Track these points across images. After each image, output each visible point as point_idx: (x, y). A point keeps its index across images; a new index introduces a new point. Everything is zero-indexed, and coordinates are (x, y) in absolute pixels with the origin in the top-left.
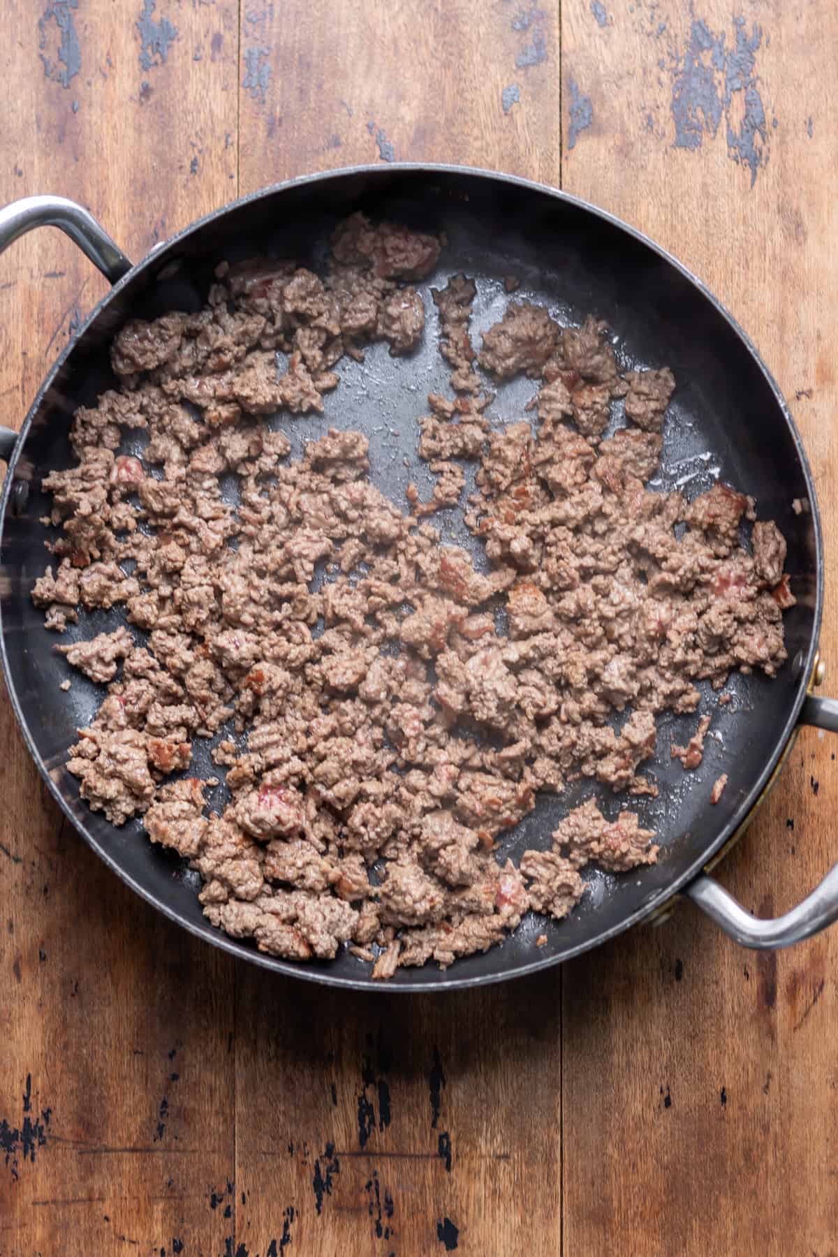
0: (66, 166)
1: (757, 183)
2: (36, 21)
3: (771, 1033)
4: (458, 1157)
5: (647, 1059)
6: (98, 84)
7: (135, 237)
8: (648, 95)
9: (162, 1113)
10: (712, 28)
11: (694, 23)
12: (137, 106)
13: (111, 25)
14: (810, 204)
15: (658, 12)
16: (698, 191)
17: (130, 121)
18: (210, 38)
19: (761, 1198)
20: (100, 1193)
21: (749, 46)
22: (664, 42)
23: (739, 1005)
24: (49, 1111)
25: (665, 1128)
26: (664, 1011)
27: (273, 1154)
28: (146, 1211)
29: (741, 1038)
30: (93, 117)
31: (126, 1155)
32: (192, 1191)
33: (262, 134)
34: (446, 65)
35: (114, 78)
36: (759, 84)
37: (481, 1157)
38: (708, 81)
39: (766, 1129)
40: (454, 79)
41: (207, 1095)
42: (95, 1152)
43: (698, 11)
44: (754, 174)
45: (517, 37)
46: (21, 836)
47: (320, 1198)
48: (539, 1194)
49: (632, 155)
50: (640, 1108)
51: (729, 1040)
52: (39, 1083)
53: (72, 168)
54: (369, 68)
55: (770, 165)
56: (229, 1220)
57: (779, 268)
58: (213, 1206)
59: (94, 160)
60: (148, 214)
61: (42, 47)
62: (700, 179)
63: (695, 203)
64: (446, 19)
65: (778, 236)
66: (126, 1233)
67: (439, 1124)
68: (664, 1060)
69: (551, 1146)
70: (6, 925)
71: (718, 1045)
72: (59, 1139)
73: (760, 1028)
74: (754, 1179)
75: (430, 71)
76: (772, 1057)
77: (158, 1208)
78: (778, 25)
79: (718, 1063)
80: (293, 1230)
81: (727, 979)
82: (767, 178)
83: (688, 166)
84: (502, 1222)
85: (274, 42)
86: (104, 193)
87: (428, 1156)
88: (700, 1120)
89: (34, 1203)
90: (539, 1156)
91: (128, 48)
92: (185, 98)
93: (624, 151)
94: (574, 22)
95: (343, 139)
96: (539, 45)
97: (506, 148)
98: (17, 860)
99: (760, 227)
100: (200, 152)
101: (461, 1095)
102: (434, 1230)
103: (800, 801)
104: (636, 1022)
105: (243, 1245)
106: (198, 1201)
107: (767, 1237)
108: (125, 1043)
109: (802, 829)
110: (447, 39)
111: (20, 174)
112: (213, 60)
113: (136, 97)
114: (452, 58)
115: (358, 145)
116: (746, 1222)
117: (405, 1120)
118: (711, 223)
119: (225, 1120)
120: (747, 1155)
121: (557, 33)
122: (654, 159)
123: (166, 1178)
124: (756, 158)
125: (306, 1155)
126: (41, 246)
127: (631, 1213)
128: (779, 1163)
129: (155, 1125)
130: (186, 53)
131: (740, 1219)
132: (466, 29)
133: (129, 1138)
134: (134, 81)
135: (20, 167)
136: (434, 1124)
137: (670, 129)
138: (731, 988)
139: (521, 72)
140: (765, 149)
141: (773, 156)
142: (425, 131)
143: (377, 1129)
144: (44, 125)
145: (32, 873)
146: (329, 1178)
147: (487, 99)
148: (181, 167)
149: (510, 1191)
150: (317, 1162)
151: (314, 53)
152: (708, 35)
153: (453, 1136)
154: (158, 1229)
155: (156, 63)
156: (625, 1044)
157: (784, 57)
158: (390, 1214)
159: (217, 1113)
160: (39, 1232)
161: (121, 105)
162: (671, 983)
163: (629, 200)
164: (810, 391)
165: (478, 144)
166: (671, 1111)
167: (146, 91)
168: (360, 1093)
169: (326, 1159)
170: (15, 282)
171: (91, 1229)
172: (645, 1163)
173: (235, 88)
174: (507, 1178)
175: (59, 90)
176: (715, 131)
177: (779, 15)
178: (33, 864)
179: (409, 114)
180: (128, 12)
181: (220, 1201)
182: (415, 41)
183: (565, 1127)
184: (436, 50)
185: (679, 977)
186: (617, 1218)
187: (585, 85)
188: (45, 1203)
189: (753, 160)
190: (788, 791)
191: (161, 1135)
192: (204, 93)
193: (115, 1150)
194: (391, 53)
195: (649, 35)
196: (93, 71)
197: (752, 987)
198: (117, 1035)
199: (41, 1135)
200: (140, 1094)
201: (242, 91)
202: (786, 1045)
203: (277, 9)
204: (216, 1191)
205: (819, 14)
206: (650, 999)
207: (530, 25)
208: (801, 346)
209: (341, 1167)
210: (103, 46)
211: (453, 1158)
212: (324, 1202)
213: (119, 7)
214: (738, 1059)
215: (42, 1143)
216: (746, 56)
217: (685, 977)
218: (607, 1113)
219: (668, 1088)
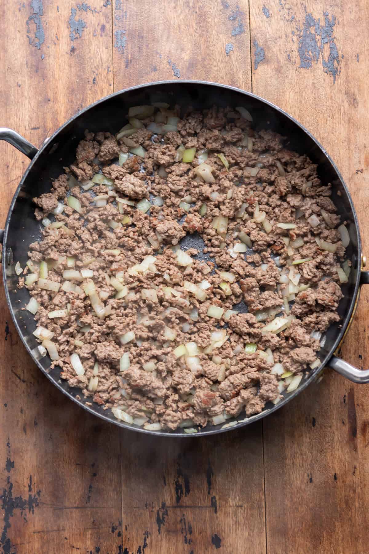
0: (39, 82)
1: (336, 82)
2: (25, 21)
3: (355, 449)
4: (220, 507)
5: (301, 461)
6: (52, 47)
7: (70, 111)
8: (288, 46)
9: (89, 491)
10: (314, 17)
11: (306, 15)
12: (69, 56)
13: (58, 23)
14: (359, 90)
15: (291, 11)
16: (311, 86)
17: (66, 62)
18: (100, 27)
19: (353, 522)
20: (63, 527)
21: (331, 24)
22: (294, 23)
23: (341, 436)
24: (40, 491)
25: (310, 492)
26: (308, 440)
27: (138, 508)
28: (83, 534)
29: (342, 451)
30: (51, 61)
31: (74, 510)
32: (103, 525)
33: (123, 66)
34: (201, 36)
35: (59, 45)
36: (335, 40)
37: (230, 507)
38: (313, 39)
39: (354, 491)
40: (205, 41)
41: (109, 483)
42: (60, 509)
43: (308, 10)
44: (335, 78)
45: (231, 23)
46: (25, 371)
47: (160, 527)
48: (256, 522)
49: (282, 71)
50: (299, 482)
51: (337, 452)
52: (35, 479)
53: (42, 83)
54: (168, 37)
55: (341, 74)
56: (120, 538)
57: (347, 118)
58: (113, 532)
59: (51, 79)
60: (75, 102)
61: (28, 32)
62: (311, 81)
63: (309, 91)
64: (201, 16)
65: (346, 104)
66: (75, 545)
67: (211, 493)
68: (309, 462)
69: (261, 501)
70: (19, 410)
71: (332, 455)
72: (44, 503)
73: (350, 446)
74: (350, 513)
75: (194, 38)
76: (356, 459)
77: (89, 533)
78: (342, 15)
79: (333, 463)
80: (148, 541)
81: (335, 425)
82: (340, 80)
83: (306, 75)
84: (240, 535)
85: (127, 28)
86: (56, 93)
87: (207, 507)
88: (325, 488)
89: (34, 533)
90: (255, 506)
91: (65, 32)
92: (90, 52)
93: (279, 70)
94: (256, 17)
95: (158, 68)
96: (241, 26)
97: (228, 70)
98: (24, 381)
99: (338, 100)
100: (97, 75)
101: (220, 479)
102: (210, 539)
103: (364, 347)
104: (296, 446)
105: (127, 549)
106: (106, 529)
107: (357, 539)
108: (73, 460)
109: (365, 359)
110: (201, 25)
111: (20, 86)
112: (101, 36)
113: (69, 52)
114: (204, 33)
115: (164, 70)
116: (347, 532)
117: (196, 491)
118: (317, 99)
119: (117, 493)
120: (347, 503)
121: (248, 21)
122: (292, 73)
123: (92, 520)
124: (335, 72)
125: (153, 508)
126: (29, 116)
127: (296, 530)
128: (361, 506)
129: (87, 496)
130: (90, 33)
131: (345, 531)
132: (209, 20)
133: (75, 503)
134: (68, 45)
135: (20, 83)
136: (209, 493)
137: (298, 60)
138: (337, 430)
139: (233, 38)
140: (339, 67)
141: (342, 70)
142: (193, 64)
143: (184, 496)
144: (29, 65)
145: (30, 387)
146: (164, 518)
147: (219, 49)
148: (89, 81)
149: (243, 521)
150: (158, 511)
151: (145, 32)
152: (313, 20)
153: (217, 498)
154: (89, 542)
155: (77, 38)
156: (291, 455)
157: (346, 29)
158: (191, 533)
159: (114, 490)
160: (37, 545)
161: (62, 55)
162: (311, 428)
163: (281, 91)
164: (362, 170)
165: (216, 69)
166: (313, 484)
167: (73, 50)
168: (176, 480)
169: (162, 510)
171: (59, 543)
172: (302, 507)
173: (111, 47)
174: (242, 515)
175: (35, 50)
176: (317, 61)
177: (343, 11)
178: (31, 383)
179: (186, 56)
180: (64, 17)
181: (116, 529)
182: (187, 26)
183: (266, 492)
184: (196, 29)
185: (314, 425)
186: (290, 532)
187: (261, 42)
188: (39, 532)
189: (334, 73)
190: (359, 342)
191: (89, 501)
192: (98, 50)
193: (69, 508)
194: (177, 31)
195: (287, 21)
196: (50, 41)
197: (346, 429)
198: (69, 457)
199: (37, 502)
200: (80, 482)
201: (114, 48)
202: (362, 453)
203: (128, 14)
204: (114, 525)
205: (360, 10)
206: (302, 435)
207: (236, 18)
208: (357, 151)
209: (169, 512)
210: (54, 31)
211: (218, 508)
212: (161, 529)
213: (61, 14)
214: (341, 460)
215: (37, 506)
216: (329, 28)
217: (317, 425)
218: (285, 486)
219: (311, 474)
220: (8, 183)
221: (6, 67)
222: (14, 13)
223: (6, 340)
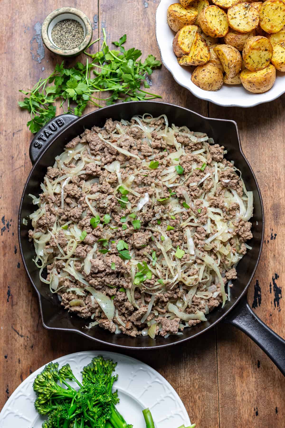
2: (29, 41)
5: (249, 398)
6: (51, 62)
23: (280, 376)
25: (257, 424)
29: (282, 388)
46: (23, 327)
50: (247, 416)
68: (255, 398)
70: (17, 360)
88: (269, 420)
98: (22, 336)
144: (32, 76)
145: (27, 340)
156: (241, 393)
166: (258, 417)
170: (22, 129)
175: (37, 64)
178: (28, 337)
183: (221, 425)
196: (49, 57)
206: (249, 375)
214: (281, 396)
217: (261, 367)
218: (235, 419)
219: (257, 408)
220: (13, 171)
221: (13, 77)
222: (21, 35)
223: (8, 301)
